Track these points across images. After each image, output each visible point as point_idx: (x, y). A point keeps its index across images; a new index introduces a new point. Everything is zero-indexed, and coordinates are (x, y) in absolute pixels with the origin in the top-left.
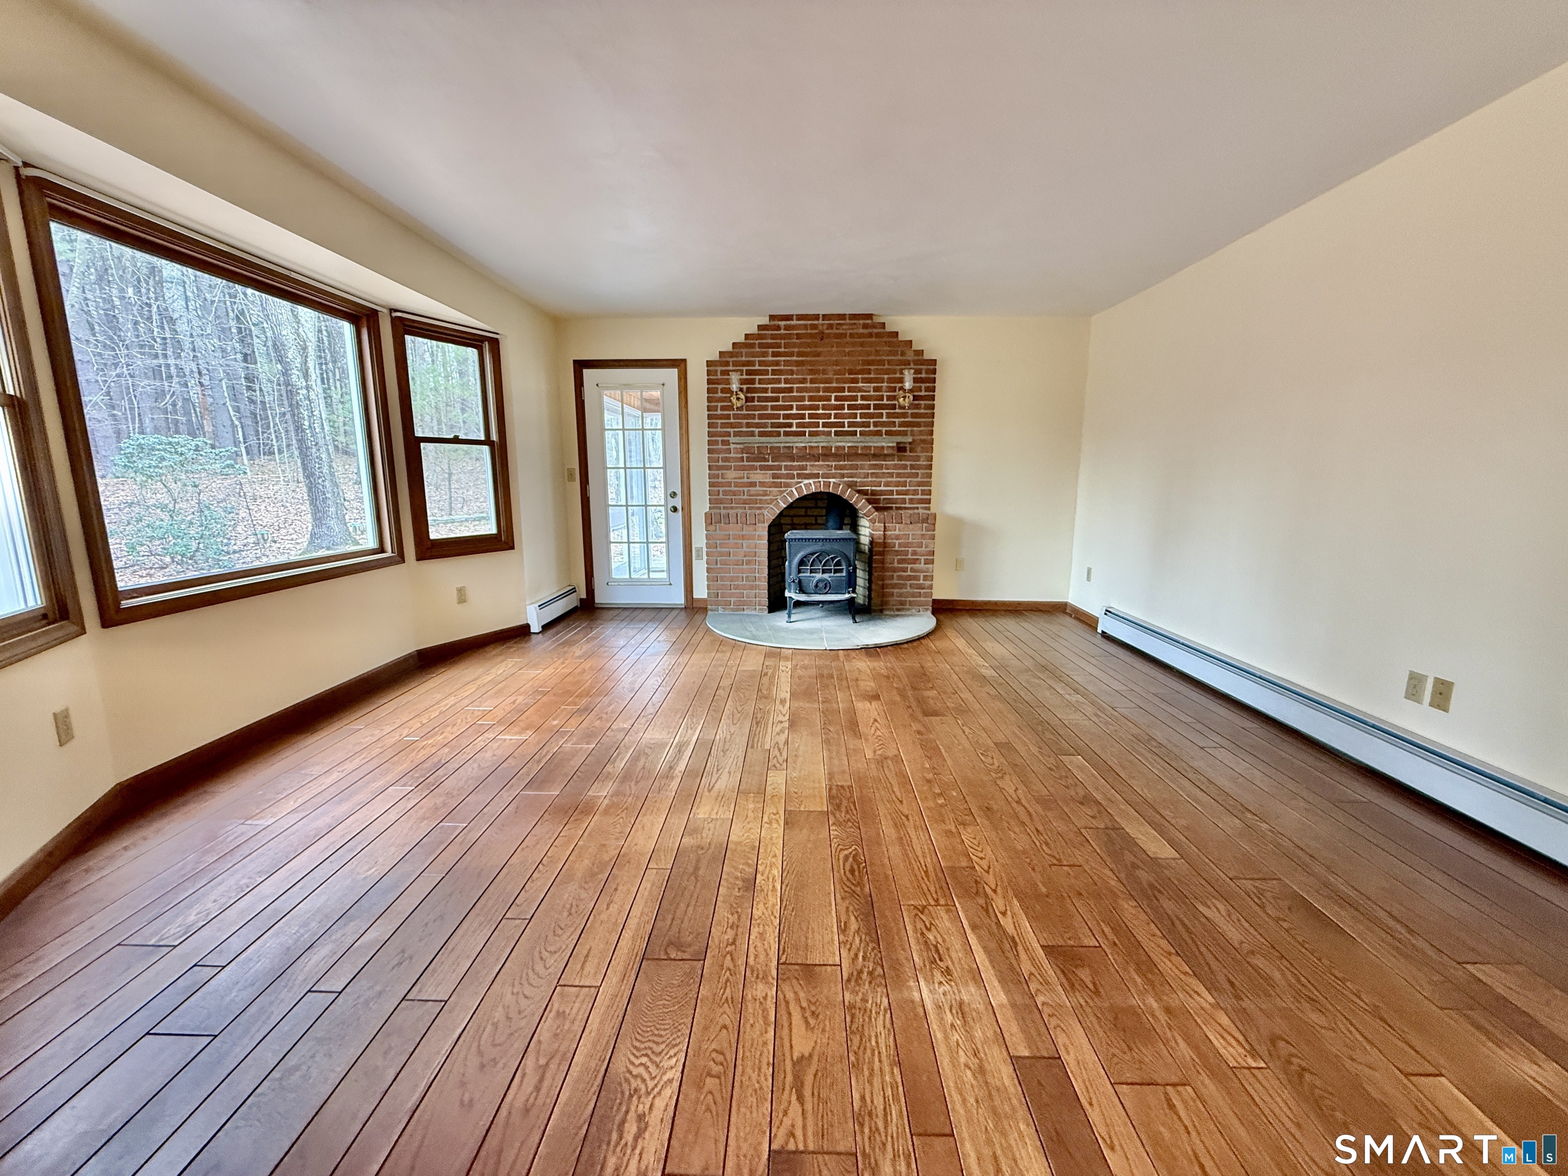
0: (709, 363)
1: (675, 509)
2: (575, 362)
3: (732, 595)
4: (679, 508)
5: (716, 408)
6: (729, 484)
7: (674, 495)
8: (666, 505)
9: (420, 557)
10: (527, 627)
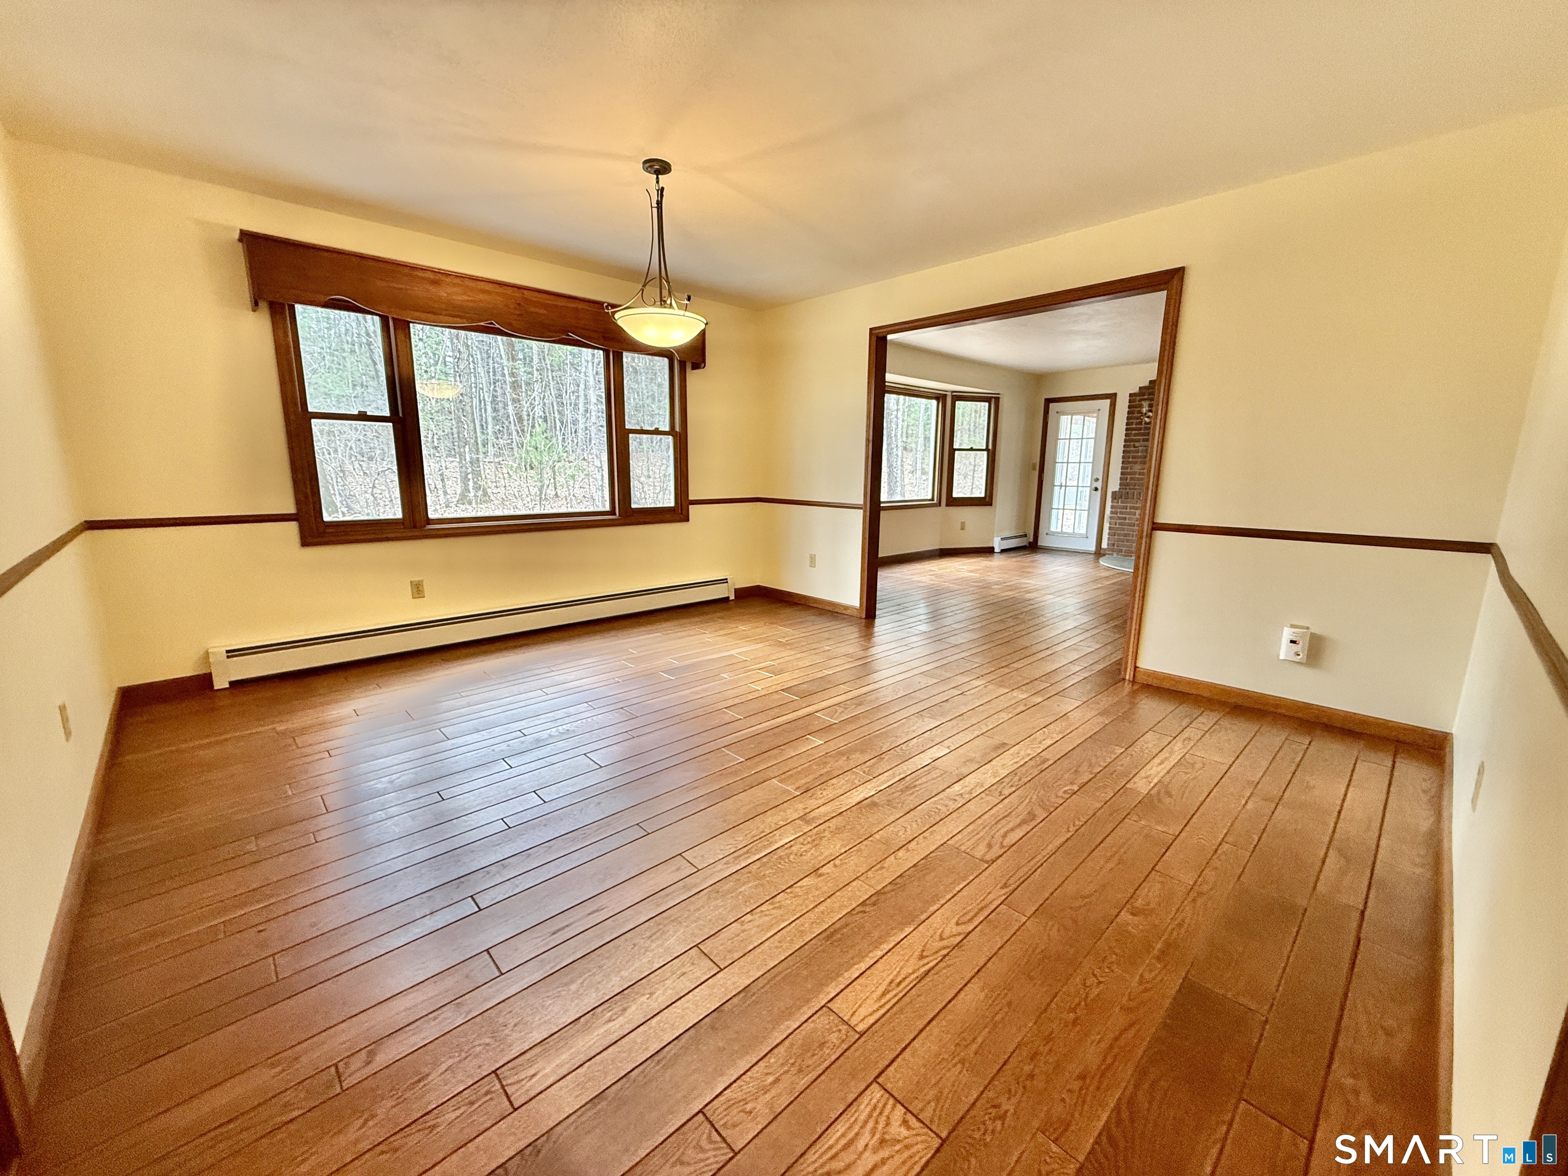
0: (1131, 395)
1: (1096, 489)
2: (1046, 399)
3: (1123, 546)
4: (1100, 488)
5: (1132, 424)
6: (1135, 473)
7: (1097, 480)
8: (1091, 487)
9: (947, 505)
10: (993, 548)
